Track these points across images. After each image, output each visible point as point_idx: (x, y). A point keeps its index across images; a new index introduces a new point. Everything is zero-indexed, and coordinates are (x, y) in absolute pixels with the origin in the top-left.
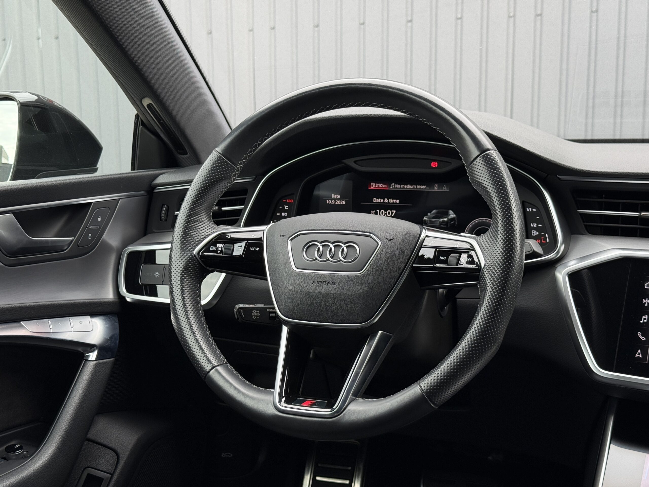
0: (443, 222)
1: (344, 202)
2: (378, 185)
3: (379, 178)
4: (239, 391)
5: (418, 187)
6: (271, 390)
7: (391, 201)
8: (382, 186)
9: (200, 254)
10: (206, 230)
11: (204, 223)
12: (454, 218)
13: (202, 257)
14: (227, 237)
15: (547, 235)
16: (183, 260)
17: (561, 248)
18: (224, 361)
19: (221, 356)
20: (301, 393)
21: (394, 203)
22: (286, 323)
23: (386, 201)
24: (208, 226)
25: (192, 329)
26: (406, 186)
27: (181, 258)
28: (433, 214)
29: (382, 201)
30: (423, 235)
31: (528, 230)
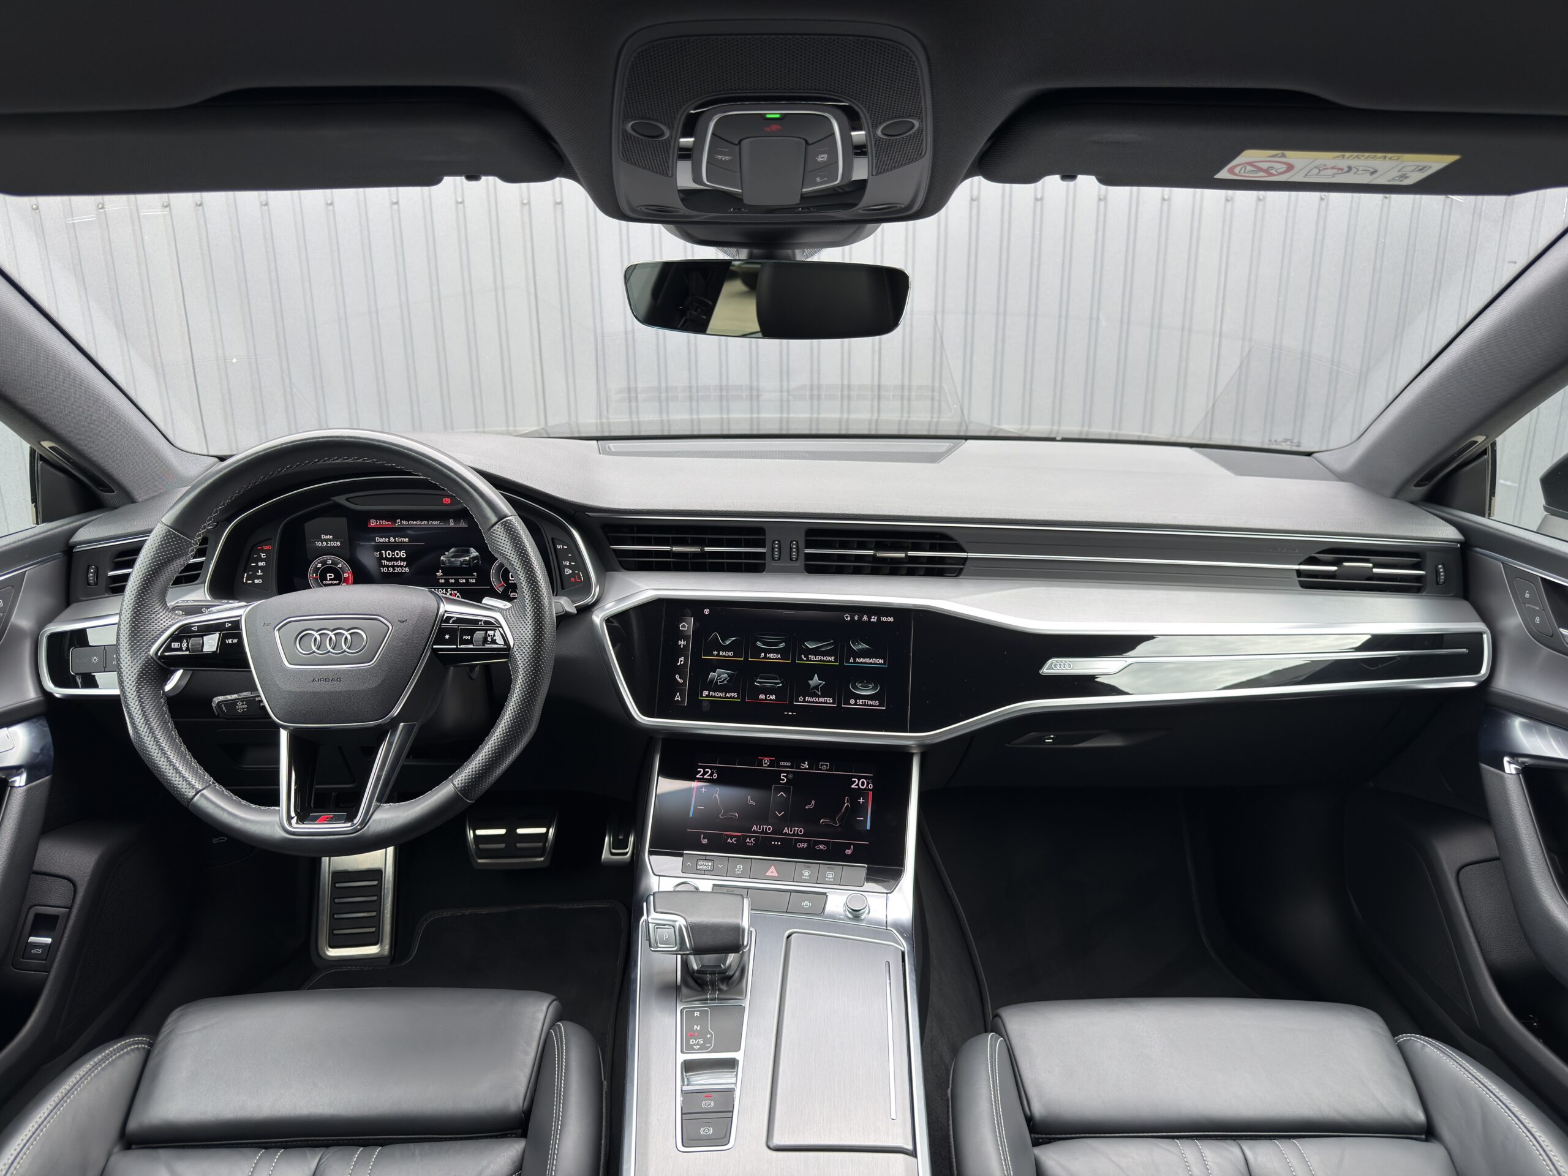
0: (464, 561)
1: (338, 544)
2: (380, 522)
3: (379, 515)
4: (235, 816)
5: (430, 522)
6: (275, 808)
7: (398, 540)
8: (385, 523)
9: (159, 654)
10: (162, 622)
11: (159, 614)
12: (478, 556)
13: (162, 657)
14: (193, 629)
15: (578, 573)
16: (137, 665)
17: (596, 590)
18: (210, 781)
19: (205, 776)
20: (314, 805)
21: (402, 542)
22: (284, 727)
23: (392, 540)
24: (164, 616)
25: (161, 749)
26: (415, 523)
27: (133, 663)
28: (452, 553)
29: (387, 540)
30: (441, 611)
31: (561, 569)
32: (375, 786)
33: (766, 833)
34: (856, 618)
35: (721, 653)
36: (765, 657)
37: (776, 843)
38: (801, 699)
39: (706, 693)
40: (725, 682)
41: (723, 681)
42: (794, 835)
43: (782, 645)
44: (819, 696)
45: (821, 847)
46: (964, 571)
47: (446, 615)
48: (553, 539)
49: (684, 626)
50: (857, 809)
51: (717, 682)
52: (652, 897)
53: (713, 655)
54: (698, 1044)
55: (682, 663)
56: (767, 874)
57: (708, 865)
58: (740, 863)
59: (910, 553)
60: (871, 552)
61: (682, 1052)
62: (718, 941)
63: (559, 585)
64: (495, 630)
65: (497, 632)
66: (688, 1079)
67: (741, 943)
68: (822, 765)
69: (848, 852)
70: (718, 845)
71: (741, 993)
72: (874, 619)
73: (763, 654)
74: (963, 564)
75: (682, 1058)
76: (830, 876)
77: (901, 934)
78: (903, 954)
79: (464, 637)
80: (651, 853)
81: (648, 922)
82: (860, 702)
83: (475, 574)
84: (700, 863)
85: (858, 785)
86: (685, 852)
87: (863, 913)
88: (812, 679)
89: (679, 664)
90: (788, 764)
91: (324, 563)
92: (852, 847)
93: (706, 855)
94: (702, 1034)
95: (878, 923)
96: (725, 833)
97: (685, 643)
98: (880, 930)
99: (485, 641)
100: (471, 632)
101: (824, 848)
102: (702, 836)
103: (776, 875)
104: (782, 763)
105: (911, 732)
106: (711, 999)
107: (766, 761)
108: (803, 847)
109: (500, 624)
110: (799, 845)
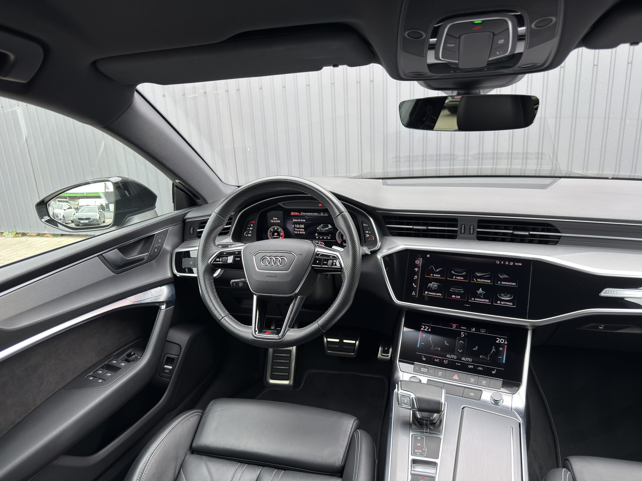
0: (326, 230)
1: (279, 221)
2: (295, 213)
3: (295, 210)
4: (236, 328)
5: (314, 214)
6: (250, 326)
7: (302, 220)
8: (297, 213)
9: (212, 263)
10: (213, 250)
11: (212, 247)
12: (331, 228)
13: (212, 264)
14: (224, 254)
15: (373, 236)
16: (204, 267)
17: (379, 244)
18: (227, 314)
19: (225, 311)
20: (265, 327)
21: (303, 221)
22: (255, 294)
23: (299, 220)
24: (214, 248)
25: (211, 299)
26: (308, 214)
27: (202, 266)
28: (321, 226)
29: (297, 220)
30: (316, 251)
31: (365, 234)
32: (288, 321)
33: (453, 359)
34: (502, 263)
35: (434, 275)
36: (456, 278)
37: (458, 364)
38: (473, 299)
39: (426, 292)
40: (436, 288)
41: (435, 288)
42: (467, 361)
43: (464, 273)
44: (482, 299)
45: (480, 368)
46: (559, 242)
47: (318, 253)
48: (362, 222)
49: (417, 262)
50: (498, 353)
51: (432, 288)
52: (400, 382)
53: (431, 276)
54: (419, 452)
55: (416, 278)
56: (453, 378)
57: (426, 370)
58: (441, 371)
59: (531, 233)
60: (511, 232)
61: (412, 455)
62: (430, 407)
63: (363, 241)
64: (336, 260)
65: (337, 261)
66: (414, 467)
67: (440, 409)
68: (482, 330)
69: (493, 372)
70: (430, 361)
71: (440, 432)
72: (511, 264)
73: (454, 277)
74: (559, 239)
75: (411, 457)
76: (484, 382)
77: (519, 414)
78: (520, 424)
79: (324, 262)
80: (400, 361)
81: (398, 394)
82: (502, 303)
83: (330, 235)
84: (422, 369)
85: (499, 341)
86: (415, 363)
87: (501, 402)
88: (479, 290)
89: (414, 279)
90: (465, 328)
91: (274, 229)
92: (495, 370)
93: (425, 365)
94: (421, 448)
95: (507, 408)
96: (434, 356)
97: (418, 269)
98: (508, 411)
99: (332, 264)
100: (327, 260)
101: (482, 369)
102: (423, 356)
103: (458, 379)
104: (462, 328)
105: (528, 319)
106: (426, 432)
107: (454, 326)
108: (471, 367)
109: (339, 258)
110: (469, 366)
